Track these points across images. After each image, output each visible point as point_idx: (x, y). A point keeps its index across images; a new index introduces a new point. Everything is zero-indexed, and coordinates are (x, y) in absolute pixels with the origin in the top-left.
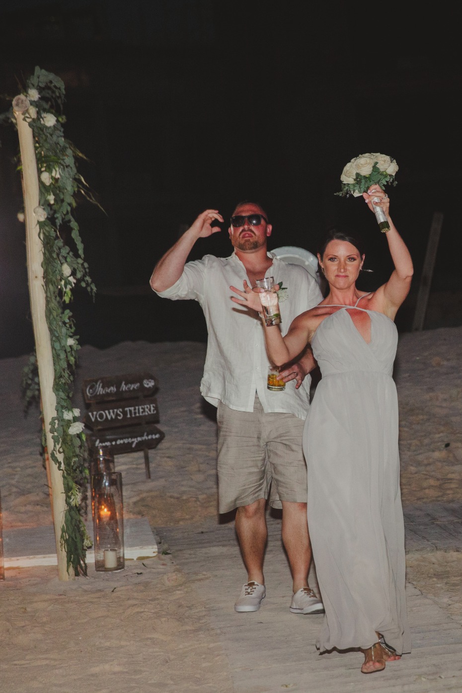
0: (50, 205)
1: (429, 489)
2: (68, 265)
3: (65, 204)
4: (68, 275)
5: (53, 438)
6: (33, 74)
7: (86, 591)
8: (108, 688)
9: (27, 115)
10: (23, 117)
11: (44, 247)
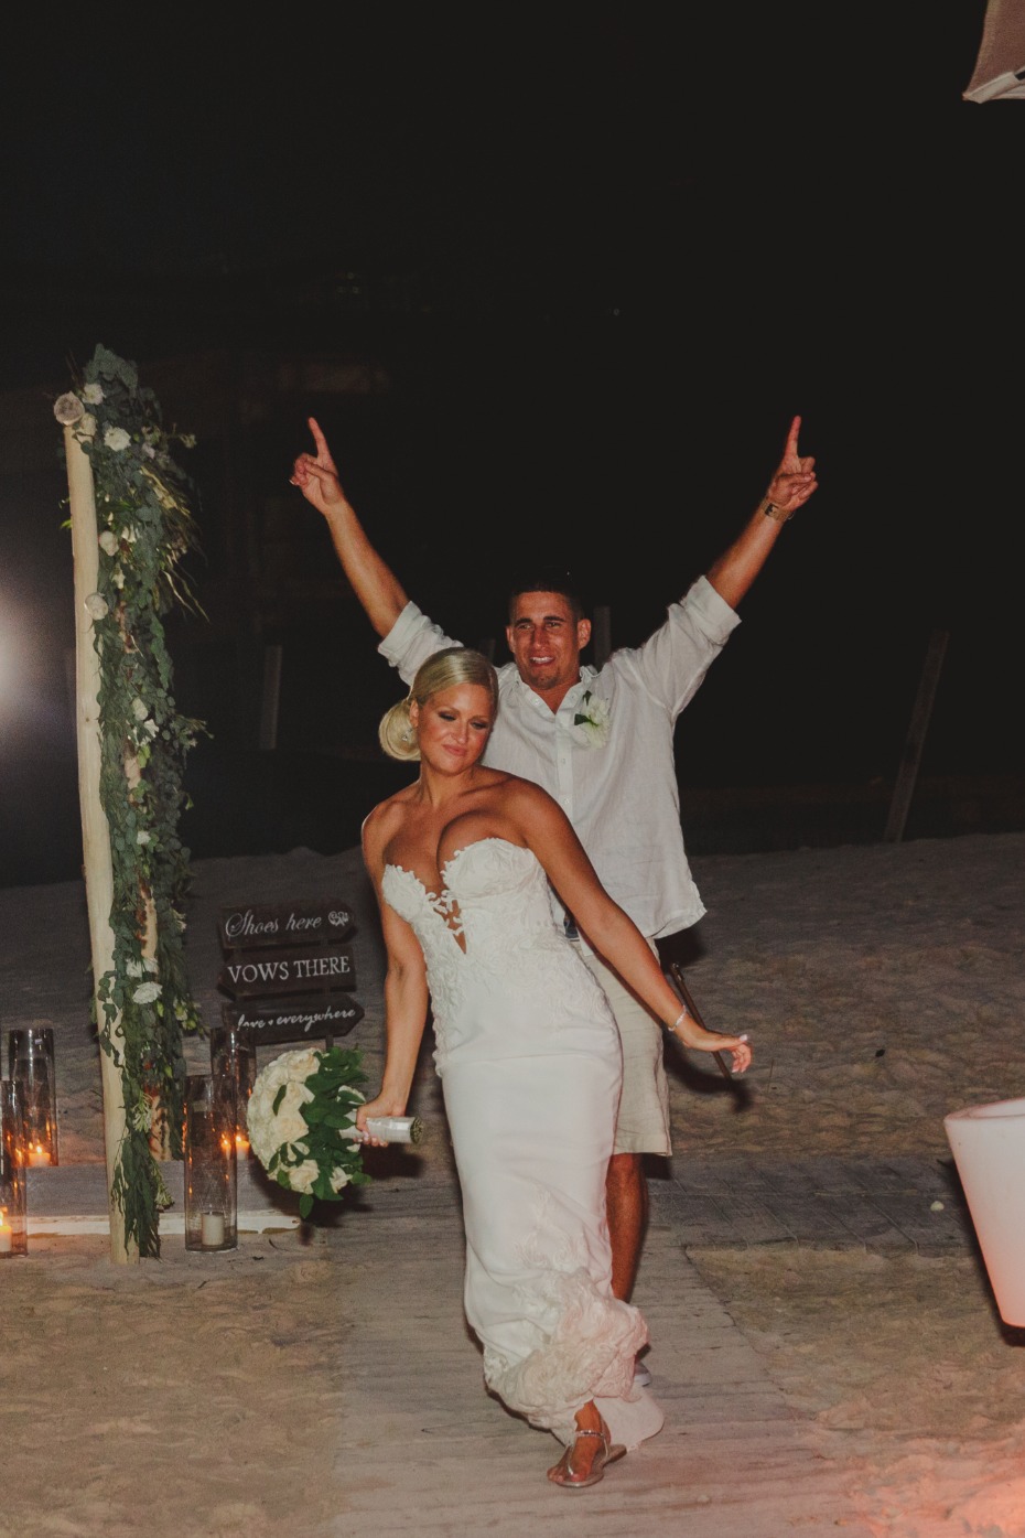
0: (117, 591)
1: (827, 1131)
2: (142, 700)
3: (143, 591)
4: (144, 718)
5: (105, 1007)
6: (92, 358)
7: (152, 1284)
8: (114, 1463)
9: (80, 430)
10: (73, 432)
11: (103, 666)
